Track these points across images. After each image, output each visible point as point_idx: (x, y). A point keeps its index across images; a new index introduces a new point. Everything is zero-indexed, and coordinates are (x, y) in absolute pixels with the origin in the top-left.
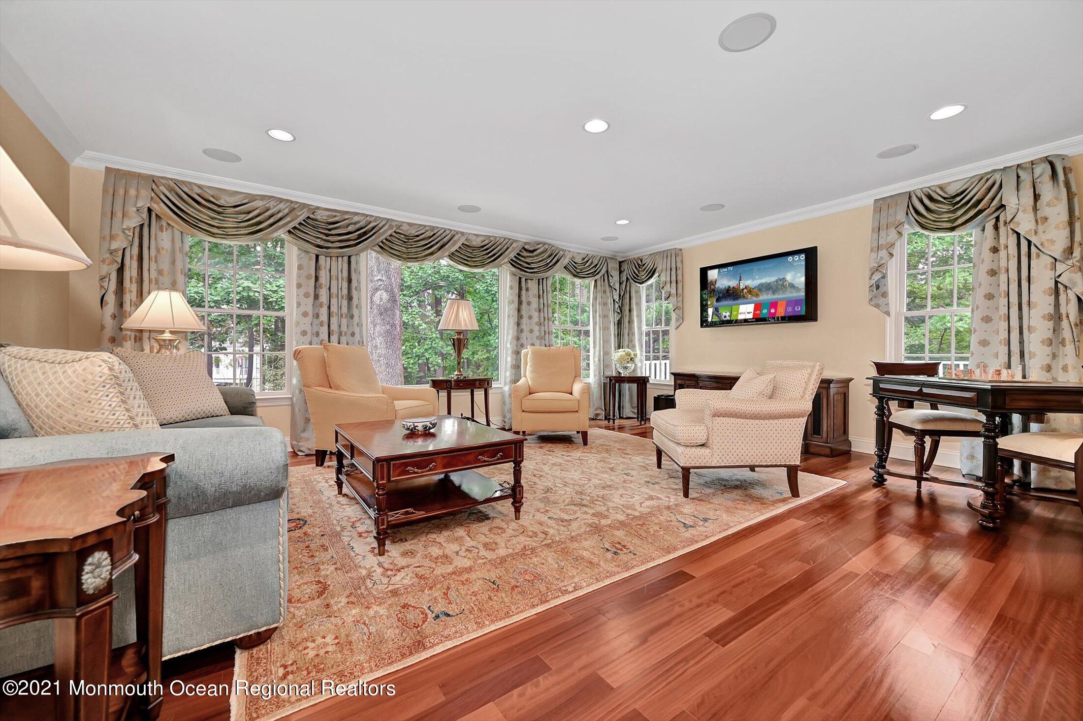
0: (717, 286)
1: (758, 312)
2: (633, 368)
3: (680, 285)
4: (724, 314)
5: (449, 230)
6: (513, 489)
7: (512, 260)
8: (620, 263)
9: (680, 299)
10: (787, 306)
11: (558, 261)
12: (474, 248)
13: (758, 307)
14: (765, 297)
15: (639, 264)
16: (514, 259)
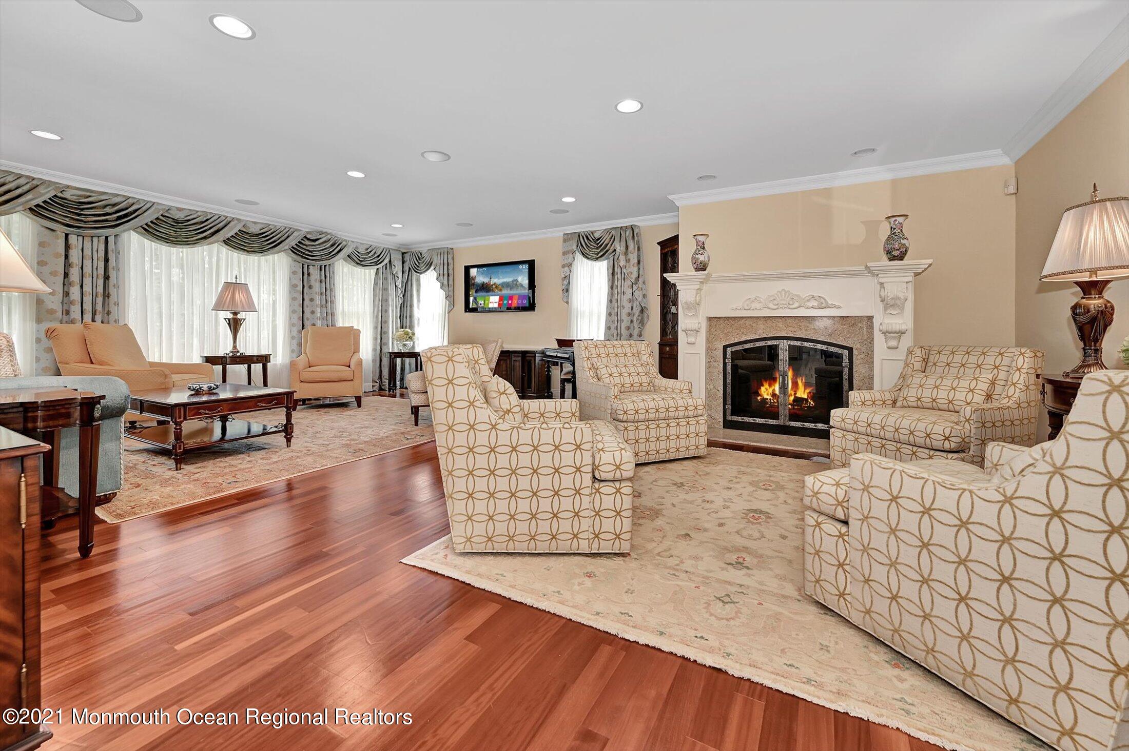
0: (476, 281)
1: (501, 302)
2: (412, 345)
3: (451, 278)
4: (480, 302)
5: (224, 216)
6: (286, 426)
7: (293, 247)
8: (403, 254)
9: (451, 289)
10: (519, 299)
11: (341, 250)
12: (252, 235)
13: (501, 299)
14: (506, 292)
15: (419, 257)
16: (295, 247)
